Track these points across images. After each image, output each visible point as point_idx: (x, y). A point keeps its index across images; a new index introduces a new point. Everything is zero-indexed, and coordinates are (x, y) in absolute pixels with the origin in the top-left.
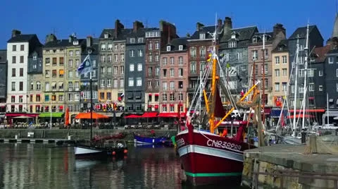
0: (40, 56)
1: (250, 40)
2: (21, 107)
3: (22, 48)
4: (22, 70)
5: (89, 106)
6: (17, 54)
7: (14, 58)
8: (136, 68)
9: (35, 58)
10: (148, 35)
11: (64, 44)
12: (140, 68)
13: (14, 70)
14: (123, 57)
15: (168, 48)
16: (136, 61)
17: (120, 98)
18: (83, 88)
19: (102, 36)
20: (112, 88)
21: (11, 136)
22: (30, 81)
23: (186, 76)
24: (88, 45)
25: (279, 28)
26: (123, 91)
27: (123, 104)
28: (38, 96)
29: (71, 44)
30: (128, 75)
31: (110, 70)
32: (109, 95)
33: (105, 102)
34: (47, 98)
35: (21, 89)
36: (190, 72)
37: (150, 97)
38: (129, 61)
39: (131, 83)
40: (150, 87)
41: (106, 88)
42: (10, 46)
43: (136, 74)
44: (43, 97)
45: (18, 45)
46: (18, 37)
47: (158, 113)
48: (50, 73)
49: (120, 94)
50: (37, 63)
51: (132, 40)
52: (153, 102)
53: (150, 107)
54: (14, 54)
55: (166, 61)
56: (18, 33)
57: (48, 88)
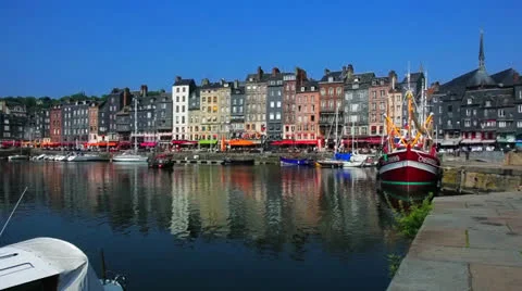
0: (198, 95)
1: (370, 83)
2: (183, 136)
3: (184, 90)
4: (184, 107)
5: (238, 135)
6: (180, 94)
7: (178, 98)
8: (276, 104)
9: (194, 97)
10: (286, 78)
11: (216, 86)
12: (279, 105)
13: (178, 107)
14: (265, 96)
15: (303, 89)
16: (276, 99)
17: (263, 128)
18: (232, 121)
19: (248, 79)
20: (256, 120)
21: (182, 158)
22: (190, 116)
23: (317, 111)
24: (236, 87)
25: (393, 73)
26: (265, 123)
27: (265, 133)
28: (197, 128)
29: (222, 86)
30: (269, 110)
31: (254, 106)
32: (254, 126)
33: (251, 132)
34: (204, 129)
35: (183, 122)
36: (320, 107)
37: (287, 128)
38: (270, 99)
39: (272, 117)
40: (287, 120)
41: (251, 121)
42: (175, 88)
43: (276, 110)
44: (200, 128)
45: (181, 88)
46: (180, 82)
47: (294, 141)
48: (206, 110)
49: (262, 126)
50: (196, 101)
51: (272, 83)
52: (290, 132)
53: (287, 136)
54: (178, 94)
55: (301, 99)
56: (179, 78)
57: (204, 121)
